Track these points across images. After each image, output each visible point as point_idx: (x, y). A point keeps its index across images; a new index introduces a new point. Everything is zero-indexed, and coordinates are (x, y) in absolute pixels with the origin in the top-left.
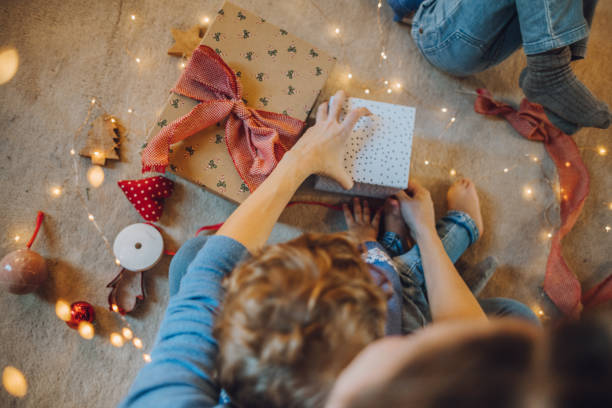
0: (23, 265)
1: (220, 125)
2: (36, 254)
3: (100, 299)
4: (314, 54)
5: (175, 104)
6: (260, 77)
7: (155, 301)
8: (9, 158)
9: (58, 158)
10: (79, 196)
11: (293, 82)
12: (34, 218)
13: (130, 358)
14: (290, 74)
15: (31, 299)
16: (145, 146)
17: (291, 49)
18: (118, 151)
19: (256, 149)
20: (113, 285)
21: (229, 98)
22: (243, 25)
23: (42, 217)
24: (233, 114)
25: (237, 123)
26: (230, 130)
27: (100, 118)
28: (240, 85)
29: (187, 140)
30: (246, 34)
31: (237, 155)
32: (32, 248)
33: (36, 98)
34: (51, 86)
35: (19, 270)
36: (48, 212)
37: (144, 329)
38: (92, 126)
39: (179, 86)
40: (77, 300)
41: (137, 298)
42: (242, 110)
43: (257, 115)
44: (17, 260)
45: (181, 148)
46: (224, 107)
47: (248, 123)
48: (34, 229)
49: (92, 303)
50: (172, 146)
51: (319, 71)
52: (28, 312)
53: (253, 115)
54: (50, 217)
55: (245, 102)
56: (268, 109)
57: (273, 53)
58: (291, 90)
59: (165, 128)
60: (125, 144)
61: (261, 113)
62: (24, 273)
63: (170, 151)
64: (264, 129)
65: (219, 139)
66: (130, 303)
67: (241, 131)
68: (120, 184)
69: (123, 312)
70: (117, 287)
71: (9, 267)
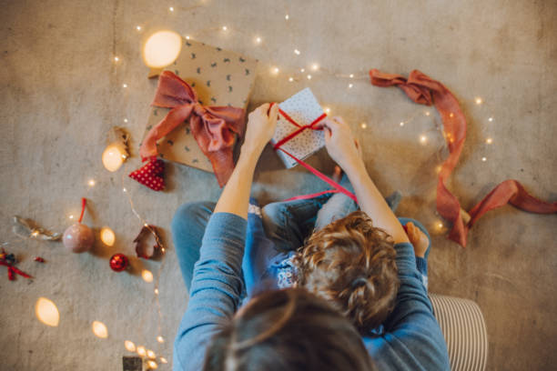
0: (78, 234)
1: (187, 121)
2: (85, 226)
3: (131, 250)
4: (242, 61)
5: (156, 113)
6: (208, 84)
8: (58, 165)
9: (89, 161)
10: (106, 184)
11: (231, 83)
12: (80, 203)
14: (228, 78)
15: (86, 255)
16: (141, 145)
17: (226, 60)
19: (212, 134)
20: (137, 240)
21: (190, 102)
22: (190, 50)
23: (84, 201)
24: (193, 113)
25: (197, 119)
26: (193, 124)
27: (112, 129)
28: (195, 93)
29: (167, 135)
30: (194, 56)
32: (82, 223)
34: (77, 112)
35: (77, 237)
36: (88, 197)
37: (163, 267)
38: (108, 136)
39: (156, 101)
40: (115, 253)
41: (155, 248)
42: (199, 109)
43: (210, 111)
44: (74, 231)
45: (164, 142)
46: (187, 109)
47: (205, 118)
48: (81, 209)
49: (126, 253)
50: (158, 142)
51: (247, 72)
52: (86, 265)
53: (207, 112)
54: (90, 201)
55: (200, 102)
56: (217, 105)
57: (214, 65)
58: (231, 88)
59: (151, 131)
60: (132, 145)
61: (214, 109)
62: (80, 239)
63: (157, 145)
64: (216, 120)
65: (188, 131)
66: (150, 251)
67: (201, 124)
68: (130, 176)
69: (146, 257)
70: (140, 242)
71: (69, 237)
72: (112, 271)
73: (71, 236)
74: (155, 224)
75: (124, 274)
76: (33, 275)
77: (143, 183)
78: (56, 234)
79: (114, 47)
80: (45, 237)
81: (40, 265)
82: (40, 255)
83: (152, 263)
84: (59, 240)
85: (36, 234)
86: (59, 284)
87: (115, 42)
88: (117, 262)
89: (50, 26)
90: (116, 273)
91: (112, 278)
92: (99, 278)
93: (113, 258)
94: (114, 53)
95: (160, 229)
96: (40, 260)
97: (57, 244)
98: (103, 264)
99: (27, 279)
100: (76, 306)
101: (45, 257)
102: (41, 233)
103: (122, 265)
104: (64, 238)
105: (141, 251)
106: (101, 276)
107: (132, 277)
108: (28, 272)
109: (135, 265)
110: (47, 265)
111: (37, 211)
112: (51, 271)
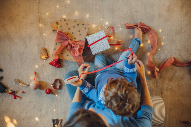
0: (35, 84)
1: (67, 46)
2: (36, 81)
3: (52, 87)
4: (83, 25)
5: (56, 44)
6: (73, 33)
7: (63, 85)
8: (25, 61)
9: (35, 59)
10: (41, 67)
12: (34, 73)
13: (61, 98)
14: (79, 31)
15: (38, 90)
16: (53, 55)
17: (78, 25)
18: (47, 55)
19: (75, 51)
20: (54, 84)
21: (67, 40)
22: (66, 22)
23: (35, 73)
24: (69, 44)
25: (70, 45)
26: (69, 47)
27: (42, 49)
28: (69, 37)
29: (61, 51)
30: (67, 24)
31: (72, 52)
33: (27, 47)
34: (29, 44)
36: (36, 71)
37: (62, 92)
39: (56, 40)
40: (47, 88)
41: (59, 86)
42: (71, 42)
44: (33, 83)
45: (60, 53)
46: (67, 43)
47: (73, 45)
48: (34, 75)
49: (50, 88)
50: (58, 54)
51: (85, 28)
52: (38, 93)
53: (73, 43)
55: (71, 40)
56: (76, 40)
57: (74, 27)
58: (80, 34)
59: (56, 50)
60: (49, 53)
61: (75, 42)
64: (77, 45)
65: (67, 49)
66: (58, 87)
67: (71, 47)
68: (49, 64)
69: (57, 89)
70: (55, 84)
71: (32, 85)
72: (46, 94)
73: (33, 84)
74: (59, 78)
75: (50, 95)
76: (21, 97)
77: (54, 66)
78: (27, 84)
79: (39, 21)
80: (24, 85)
81: (23, 94)
82: (23, 91)
83: (59, 90)
84: (29, 85)
85: (21, 84)
86: (30, 99)
87: (40, 19)
88: (48, 91)
89: (17, 15)
90: (48, 95)
91: (46, 96)
92: (42, 96)
93: (46, 90)
94: (40, 23)
95: (61, 80)
96: (23, 92)
97: (28, 87)
98: (43, 92)
99: (20, 98)
100: (36, 105)
101: (25, 91)
102: (23, 84)
103: (50, 92)
104: (30, 85)
105: (55, 87)
106: (43, 95)
107: (53, 95)
108: (20, 96)
109: (53, 92)
110: (26, 93)
111: (20, 77)
112: (27, 95)
